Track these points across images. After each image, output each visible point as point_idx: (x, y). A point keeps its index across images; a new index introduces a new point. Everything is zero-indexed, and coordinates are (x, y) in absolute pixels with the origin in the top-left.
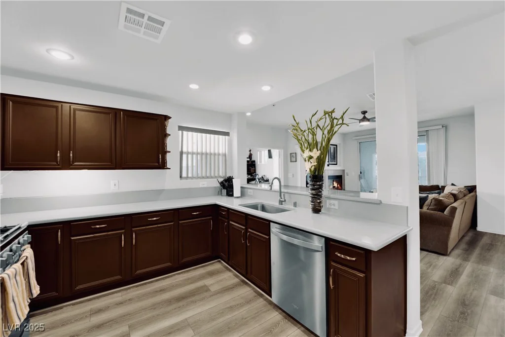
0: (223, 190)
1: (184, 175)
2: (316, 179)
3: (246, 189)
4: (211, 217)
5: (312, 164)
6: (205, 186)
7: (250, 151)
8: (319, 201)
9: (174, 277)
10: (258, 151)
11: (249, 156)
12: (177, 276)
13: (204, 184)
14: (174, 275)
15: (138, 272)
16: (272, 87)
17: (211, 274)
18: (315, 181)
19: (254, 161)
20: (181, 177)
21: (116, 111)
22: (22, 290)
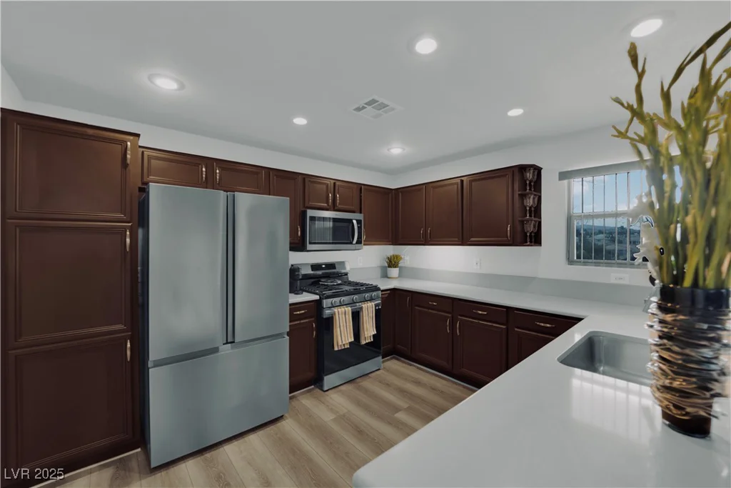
6: (624, 282)
13: (621, 279)
20: (569, 260)
21: (462, 178)
22: (350, 326)
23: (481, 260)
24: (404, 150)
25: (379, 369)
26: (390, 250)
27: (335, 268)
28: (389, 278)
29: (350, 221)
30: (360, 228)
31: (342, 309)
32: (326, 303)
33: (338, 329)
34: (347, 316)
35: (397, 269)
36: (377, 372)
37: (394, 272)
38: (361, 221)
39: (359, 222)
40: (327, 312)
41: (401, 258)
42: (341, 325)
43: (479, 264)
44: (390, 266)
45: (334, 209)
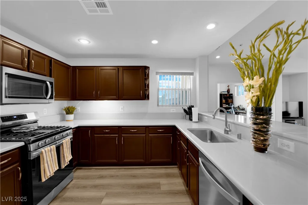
0: (187, 116)
1: (160, 104)
2: (260, 112)
3: (203, 116)
4: (172, 135)
5: (253, 95)
6: (175, 112)
7: (228, 86)
8: (262, 138)
9: (145, 170)
10: (235, 86)
11: (228, 90)
12: (147, 169)
13: (173, 111)
14: (147, 168)
15: (125, 160)
16: (217, 24)
17: (168, 176)
18: (258, 115)
19: (232, 94)
20: (158, 105)
21: (119, 67)
22: (55, 158)
23: (124, 107)
24: (90, 42)
25: (72, 180)
26: (66, 104)
27: (27, 118)
28: (67, 121)
29: (44, 82)
30: (52, 87)
31: (47, 148)
32: (32, 147)
33: (46, 165)
34: (52, 152)
35: (73, 115)
36: (72, 183)
37: (71, 117)
38: (53, 83)
39: (51, 83)
40: (34, 153)
41: (75, 108)
42: (48, 160)
43: (123, 109)
44: (67, 113)
45: (28, 70)
